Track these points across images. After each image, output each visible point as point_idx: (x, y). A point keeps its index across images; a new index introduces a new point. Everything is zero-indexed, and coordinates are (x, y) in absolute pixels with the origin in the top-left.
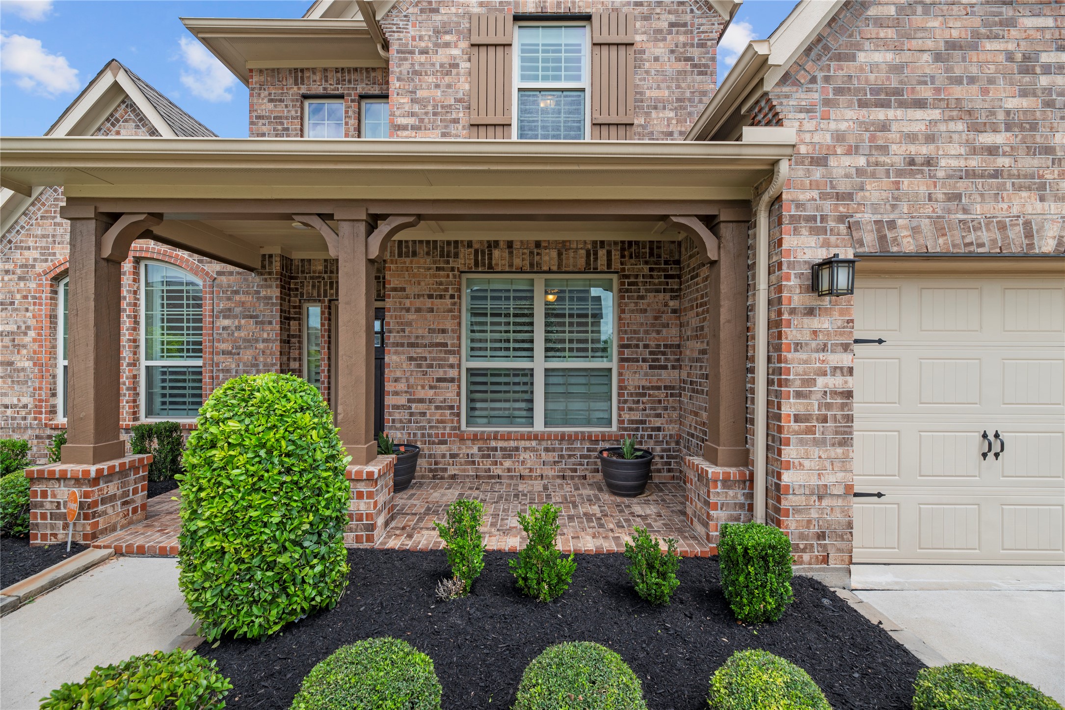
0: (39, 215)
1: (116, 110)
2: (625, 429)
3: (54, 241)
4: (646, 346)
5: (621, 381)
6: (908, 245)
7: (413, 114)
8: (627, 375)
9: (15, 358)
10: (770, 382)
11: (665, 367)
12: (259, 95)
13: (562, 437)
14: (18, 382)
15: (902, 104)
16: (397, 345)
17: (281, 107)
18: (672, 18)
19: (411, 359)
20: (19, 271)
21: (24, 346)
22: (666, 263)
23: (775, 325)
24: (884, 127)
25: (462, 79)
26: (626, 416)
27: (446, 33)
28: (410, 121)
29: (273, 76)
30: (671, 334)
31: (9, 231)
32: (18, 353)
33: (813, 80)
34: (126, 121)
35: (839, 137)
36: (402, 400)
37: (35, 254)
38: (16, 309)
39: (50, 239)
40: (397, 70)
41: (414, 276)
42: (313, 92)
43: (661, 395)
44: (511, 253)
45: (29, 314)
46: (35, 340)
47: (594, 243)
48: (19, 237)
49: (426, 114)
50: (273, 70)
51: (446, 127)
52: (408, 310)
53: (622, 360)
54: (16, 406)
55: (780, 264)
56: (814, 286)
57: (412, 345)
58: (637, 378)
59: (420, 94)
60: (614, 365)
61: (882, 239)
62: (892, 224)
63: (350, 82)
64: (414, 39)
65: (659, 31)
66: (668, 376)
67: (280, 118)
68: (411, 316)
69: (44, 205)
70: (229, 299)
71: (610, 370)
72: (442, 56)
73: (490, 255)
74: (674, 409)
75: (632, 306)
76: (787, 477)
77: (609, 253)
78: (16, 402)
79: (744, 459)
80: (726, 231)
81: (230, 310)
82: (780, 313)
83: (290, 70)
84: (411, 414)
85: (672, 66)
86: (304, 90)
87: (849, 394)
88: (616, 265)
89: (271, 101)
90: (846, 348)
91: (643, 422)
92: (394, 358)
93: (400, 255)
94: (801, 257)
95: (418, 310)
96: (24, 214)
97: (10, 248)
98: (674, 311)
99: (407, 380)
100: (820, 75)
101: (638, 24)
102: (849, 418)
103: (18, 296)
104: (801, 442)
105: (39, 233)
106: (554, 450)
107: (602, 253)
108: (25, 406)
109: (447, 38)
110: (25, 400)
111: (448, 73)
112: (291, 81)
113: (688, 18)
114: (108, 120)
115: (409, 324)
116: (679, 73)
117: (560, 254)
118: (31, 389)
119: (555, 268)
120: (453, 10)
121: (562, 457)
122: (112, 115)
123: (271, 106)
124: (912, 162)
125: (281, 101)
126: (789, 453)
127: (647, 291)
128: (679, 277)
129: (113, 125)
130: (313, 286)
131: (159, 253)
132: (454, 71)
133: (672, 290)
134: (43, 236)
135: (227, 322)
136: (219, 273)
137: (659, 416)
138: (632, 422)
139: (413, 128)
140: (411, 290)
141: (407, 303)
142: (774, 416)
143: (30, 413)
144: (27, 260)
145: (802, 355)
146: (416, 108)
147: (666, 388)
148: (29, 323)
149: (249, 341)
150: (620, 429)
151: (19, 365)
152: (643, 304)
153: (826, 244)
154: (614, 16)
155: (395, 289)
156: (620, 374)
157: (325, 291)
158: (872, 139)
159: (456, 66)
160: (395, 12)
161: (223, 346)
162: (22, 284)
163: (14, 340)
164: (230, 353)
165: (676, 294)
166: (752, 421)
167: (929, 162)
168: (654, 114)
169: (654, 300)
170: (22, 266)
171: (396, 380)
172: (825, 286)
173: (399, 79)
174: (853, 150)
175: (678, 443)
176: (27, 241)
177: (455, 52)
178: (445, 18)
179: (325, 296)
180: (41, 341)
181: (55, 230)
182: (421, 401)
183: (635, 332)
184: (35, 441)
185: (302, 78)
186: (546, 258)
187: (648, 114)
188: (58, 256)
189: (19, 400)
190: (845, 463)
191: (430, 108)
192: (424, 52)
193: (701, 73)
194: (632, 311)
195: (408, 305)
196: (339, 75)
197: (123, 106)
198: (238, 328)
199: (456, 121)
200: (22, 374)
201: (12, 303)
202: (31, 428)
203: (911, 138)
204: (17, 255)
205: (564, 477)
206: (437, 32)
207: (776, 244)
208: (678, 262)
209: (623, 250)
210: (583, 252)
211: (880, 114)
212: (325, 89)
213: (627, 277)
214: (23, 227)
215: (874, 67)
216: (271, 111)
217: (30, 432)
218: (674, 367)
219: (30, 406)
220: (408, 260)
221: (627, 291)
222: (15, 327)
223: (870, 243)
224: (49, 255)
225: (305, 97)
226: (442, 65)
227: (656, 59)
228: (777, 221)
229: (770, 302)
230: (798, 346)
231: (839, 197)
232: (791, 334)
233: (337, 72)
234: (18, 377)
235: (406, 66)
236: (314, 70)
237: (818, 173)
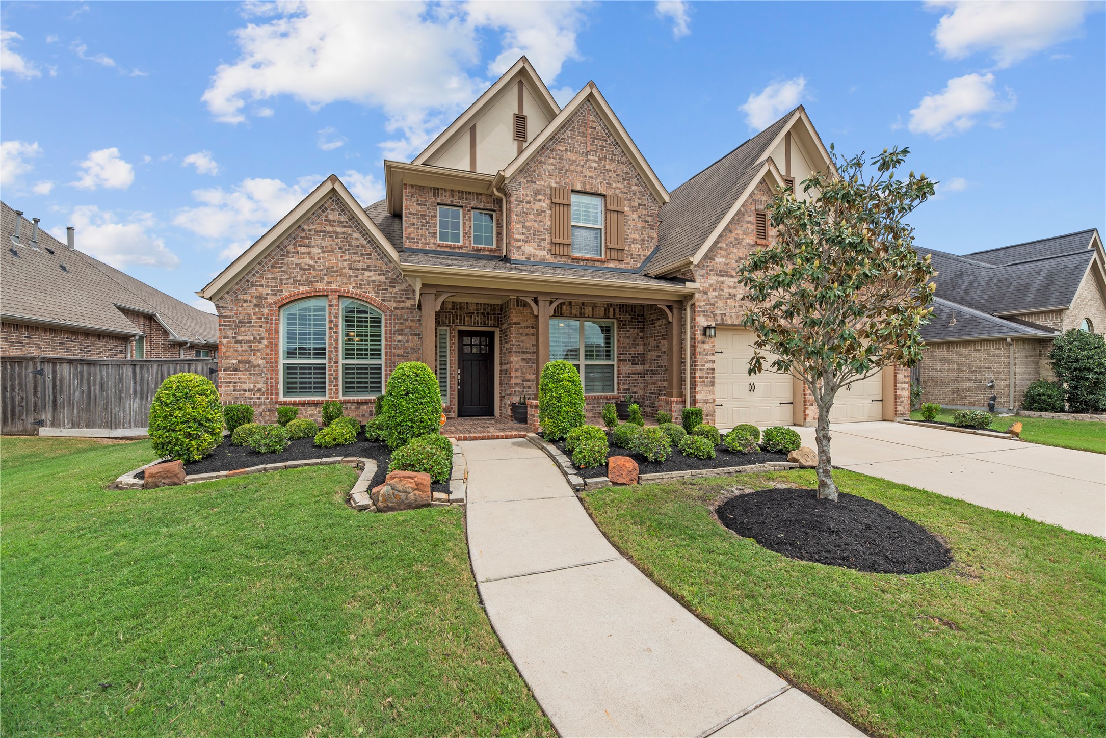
0: (270, 264)
1: (325, 203)
2: (621, 393)
3: (282, 283)
4: (630, 354)
5: (618, 371)
6: (729, 322)
7: (523, 234)
8: (622, 368)
9: (252, 358)
10: (691, 366)
11: (638, 364)
12: (411, 200)
13: (595, 398)
14: (254, 374)
15: (727, 276)
16: (517, 352)
17: (425, 209)
18: (640, 201)
19: (523, 359)
20: (254, 301)
21: (259, 351)
22: (638, 315)
23: (693, 346)
24: (723, 283)
25: (547, 219)
26: (622, 387)
27: (539, 194)
28: (522, 237)
29: (420, 190)
30: (640, 348)
31: (247, 274)
32: (254, 355)
33: (704, 266)
34: (332, 210)
35: (711, 285)
36: (519, 381)
37: (268, 290)
38: (253, 326)
39: (278, 281)
40: (515, 210)
41: (525, 317)
42: (445, 202)
43: (636, 376)
44: (571, 308)
45: (262, 329)
46: (267, 347)
47: (608, 304)
48: (255, 279)
49: (530, 234)
50: (420, 186)
51: (540, 242)
52: (522, 334)
53: (619, 360)
54: (252, 390)
55: (695, 327)
56: (704, 334)
57: (524, 352)
58: (626, 369)
59: (527, 224)
60: (615, 363)
61: (722, 319)
62: (725, 314)
63: (466, 199)
64: (523, 195)
65: (634, 207)
66: (639, 368)
67: (424, 215)
68: (523, 338)
69: (273, 258)
70: (402, 324)
71: (613, 365)
72: (537, 206)
73: (561, 308)
74: (641, 383)
75: (624, 335)
76: (697, 397)
77: (614, 310)
78: (252, 387)
79: (681, 394)
80: (675, 311)
81: (402, 330)
82: (695, 343)
83: (431, 188)
84: (524, 388)
85: (639, 225)
86: (439, 201)
87: (714, 369)
88: (617, 316)
89: (418, 204)
90: (713, 354)
91: (629, 390)
92: (515, 358)
93: (518, 306)
94: (701, 324)
95: (527, 334)
96: (259, 264)
97: (248, 285)
98: (641, 338)
99: (522, 370)
100: (706, 264)
101: (626, 202)
102: (714, 377)
103: (254, 317)
104: (701, 385)
105: (270, 276)
106: (591, 404)
107: (611, 309)
108: (260, 390)
109: (540, 197)
110: (259, 386)
111: (540, 215)
112: (431, 194)
113: (646, 202)
114: (320, 208)
115: (523, 341)
116: (643, 227)
117: (593, 309)
118: (264, 379)
119: (591, 316)
120: (543, 183)
121: (594, 407)
122: (323, 206)
123: (418, 208)
124: (730, 295)
125: (424, 205)
126: (698, 389)
127: (630, 328)
128: (643, 322)
129: (323, 212)
130: (446, 317)
131: (356, 294)
132: (543, 214)
133: (640, 328)
134: (273, 279)
135: (400, 338)
136: (395, 308)
137: (635, 386)
138: (624, 390)
139: (523, 241)
140: (524, 324)
141: (521, 331)
142: (693, 377)
143: (263, 394)
144: (261, 294)
145: (701, 357)
146: (525, 231)
147: (638, 373)
148: (263, 335)
149: (414, 349)
150: (619, 393)
151: (255, 363)
152: (628, 334)
153: (707, 320)
154: (616, 197)
155: (515, 323)
156: (618, 367)
157: (453, 320)
158: (720, 286)
159: (544, 212)
160: (514, 180)
161: (398, 352)
162: (257, 310)
163: (251, 346)
164: (402, 356)
165: (642, 330)
166: (685, 381)
167: (734, 295)
168: (632, 246)
169: (633, 332)
170: (257, 298)
171: (516, 370)
172: (708, 334)
173: (516, 215)
174: (714, 290)
175: (643, 399)
176: (261, 282)
177: (544, 205)
178: (539, 187)
179: (453, 323)
180: (272, 347)
181: (282, 275)
182: (529, 381)
183: (625, 347)
184: (267, 413)
185: (438, 193)
186: (587, 311)
187: (630, 245)
188: (284, 292)
189: (255, 386)
190: (713, 392)
191: (532, 232)
192: (528, 202)
193: (651, 229)
194: (624, 337)
195: (522, 332)
196: (461, 194)
197: (330, 201)
198: (407, 341)
199: (544, 239)
200: (257, 369)
201: (250, 322)
202: (265, 404)
203: (730, 287)
204: (253, 290)
205: (595, 417)
206: (535, 193)
207: (693, 319)
208: (643, 315)
209: (620, 308)
210: (603, 309)
211: (722, 279)
212: (451, 201)
213: (622, 321)
214: (257, 272)
215: (720, 263)
216: (419, 211)
217: (263, 407)
218: (641, 364)
219: (263, 390)
220: (521, 309)
221: (622, 328)
222: (252, 338)
223: (719, 321)
224: (278, 291)
225: (439, 204)
226: (537, 211)
227: (633, 220)
228: (693, 312)
229: (691, 339)
230: (700, 354)
231: (711, 305)
232: (698, 350)
233: (459, 193)
234: (254, 371)
235: (519, 209)
236: (445, 190)
237: (705, 297)
